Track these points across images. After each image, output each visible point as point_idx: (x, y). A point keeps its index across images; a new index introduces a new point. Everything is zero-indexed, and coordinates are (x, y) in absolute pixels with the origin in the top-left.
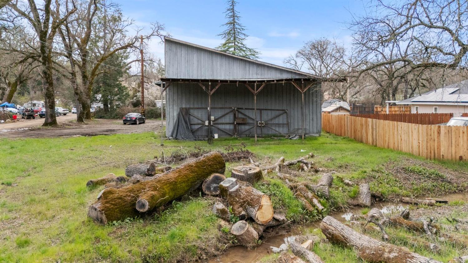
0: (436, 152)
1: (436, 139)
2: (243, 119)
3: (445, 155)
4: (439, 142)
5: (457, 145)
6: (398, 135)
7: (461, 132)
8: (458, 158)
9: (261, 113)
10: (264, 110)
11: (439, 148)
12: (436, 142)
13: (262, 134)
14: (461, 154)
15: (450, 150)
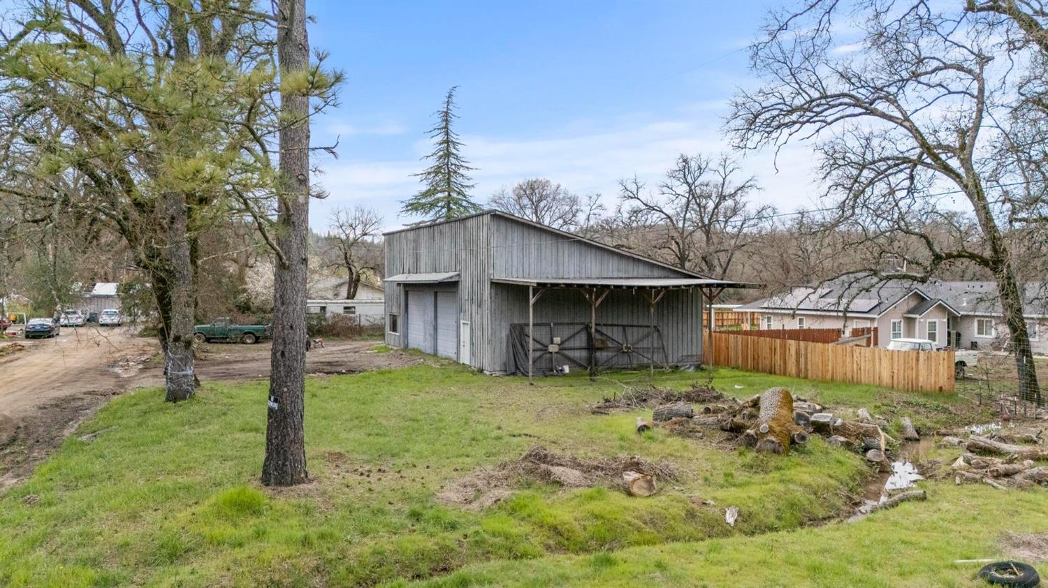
0: (914, 382)
1: (914, 367)
2: (603, 342)
3: (924, 387)
4: (917, 370)
5: (937, 374)
6: (853, 363)
7: (942, 359)
8: (937, 388)
9: (624, 330)
10: (628, 326)
11: (917, 375)
12: (914, 371)
13: (631, 364)
14: (941, 383)
15: (929, 381)
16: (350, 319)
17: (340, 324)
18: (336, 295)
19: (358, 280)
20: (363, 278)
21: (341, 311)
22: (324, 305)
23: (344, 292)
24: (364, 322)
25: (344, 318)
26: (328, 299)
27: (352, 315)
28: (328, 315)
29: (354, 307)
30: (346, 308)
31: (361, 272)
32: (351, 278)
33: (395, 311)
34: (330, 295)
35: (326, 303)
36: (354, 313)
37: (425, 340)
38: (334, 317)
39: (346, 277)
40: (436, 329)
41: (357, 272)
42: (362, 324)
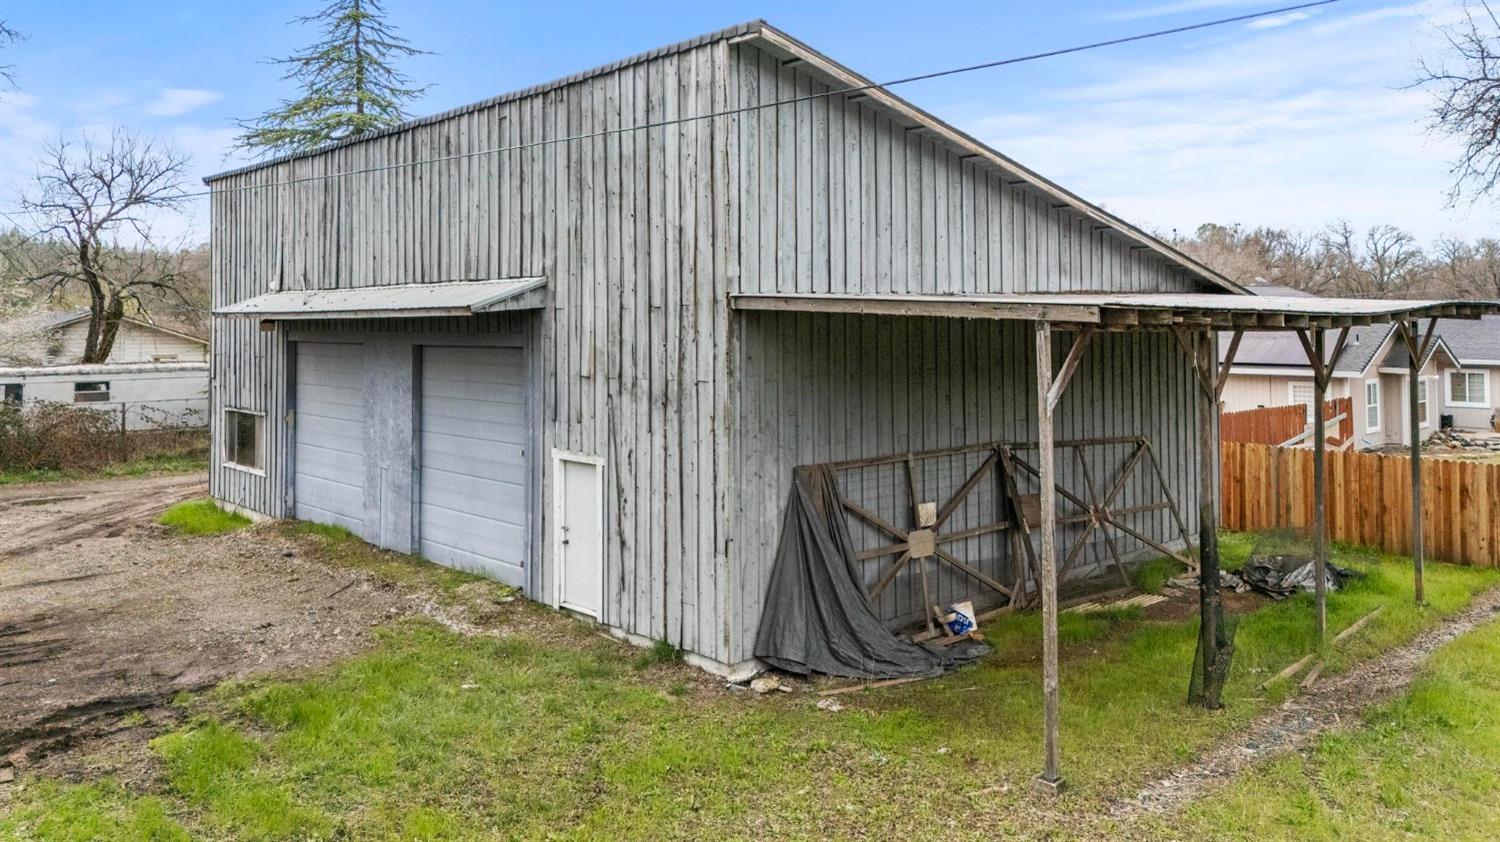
10: (1084, 444)
16: (95, 417)
17: (64, 432)
18: (55, 352)
19: (118, 314)
20: (129, 308)
21: (64, 394)
22: (18, 381)
23: (77, 343)
24: (134, 424)
25: (73, 418)
26: (30, 362)
27: (98, 406)
28: (27, 408)
29: (107, 384)
30: (80, 386)
31: (124, 293)
32: (97, 308)
33: (248, 402)
34: (38, 351)
35: (24, 376)
36: (105, 397)
37: (371, 502)
38: (45, 415)
39: (83, 305)
40: (418, 467)
41: (115, 295)
42: (129, 427)
